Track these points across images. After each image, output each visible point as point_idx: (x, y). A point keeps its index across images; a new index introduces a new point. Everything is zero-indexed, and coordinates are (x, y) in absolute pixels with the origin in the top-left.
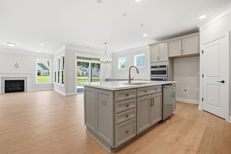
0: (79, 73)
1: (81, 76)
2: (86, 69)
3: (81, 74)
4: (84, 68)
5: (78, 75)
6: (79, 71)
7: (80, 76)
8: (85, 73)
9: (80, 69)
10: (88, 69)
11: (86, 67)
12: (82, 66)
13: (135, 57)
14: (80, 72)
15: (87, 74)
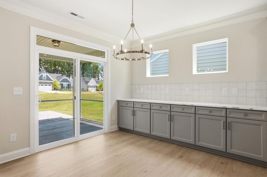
0: (55, 85)
1: (60, 90)
2: (68, 78)
3: (59, 87)
4: (65, 77)
5: (54, 88)
6: (55, 82)
7: (57, 90)
8: (65, 84)
9: (58, 78)
10: (71, 78)
11: (67, 76)
12: (62, 74)
13: (195, 46)
14: (58, 83)
15: (69, 87)
